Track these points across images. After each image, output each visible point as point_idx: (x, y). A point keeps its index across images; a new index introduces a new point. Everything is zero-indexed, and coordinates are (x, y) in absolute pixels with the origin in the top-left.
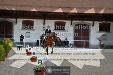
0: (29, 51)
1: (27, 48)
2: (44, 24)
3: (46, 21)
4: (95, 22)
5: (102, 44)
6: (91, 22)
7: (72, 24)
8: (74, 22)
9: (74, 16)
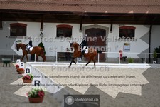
0: (20, 68)
1: (17, 64)
2: (42, 28)
3: (44, 24)
4: (114, 26)
5: (123, 56)
6: (108, 26)
7: (81, 29)
8: (84, 25)
9: (84, 17)
